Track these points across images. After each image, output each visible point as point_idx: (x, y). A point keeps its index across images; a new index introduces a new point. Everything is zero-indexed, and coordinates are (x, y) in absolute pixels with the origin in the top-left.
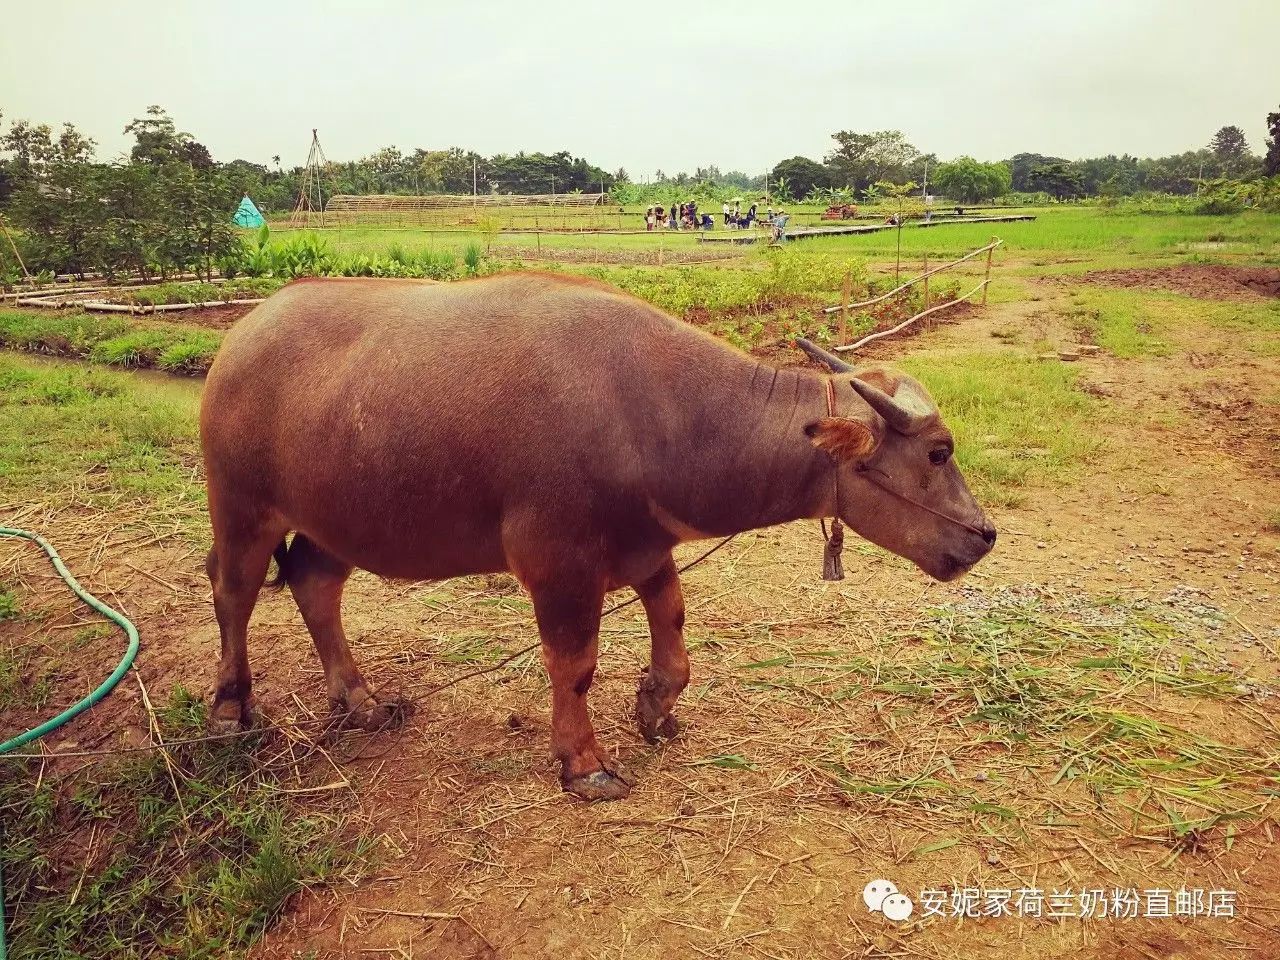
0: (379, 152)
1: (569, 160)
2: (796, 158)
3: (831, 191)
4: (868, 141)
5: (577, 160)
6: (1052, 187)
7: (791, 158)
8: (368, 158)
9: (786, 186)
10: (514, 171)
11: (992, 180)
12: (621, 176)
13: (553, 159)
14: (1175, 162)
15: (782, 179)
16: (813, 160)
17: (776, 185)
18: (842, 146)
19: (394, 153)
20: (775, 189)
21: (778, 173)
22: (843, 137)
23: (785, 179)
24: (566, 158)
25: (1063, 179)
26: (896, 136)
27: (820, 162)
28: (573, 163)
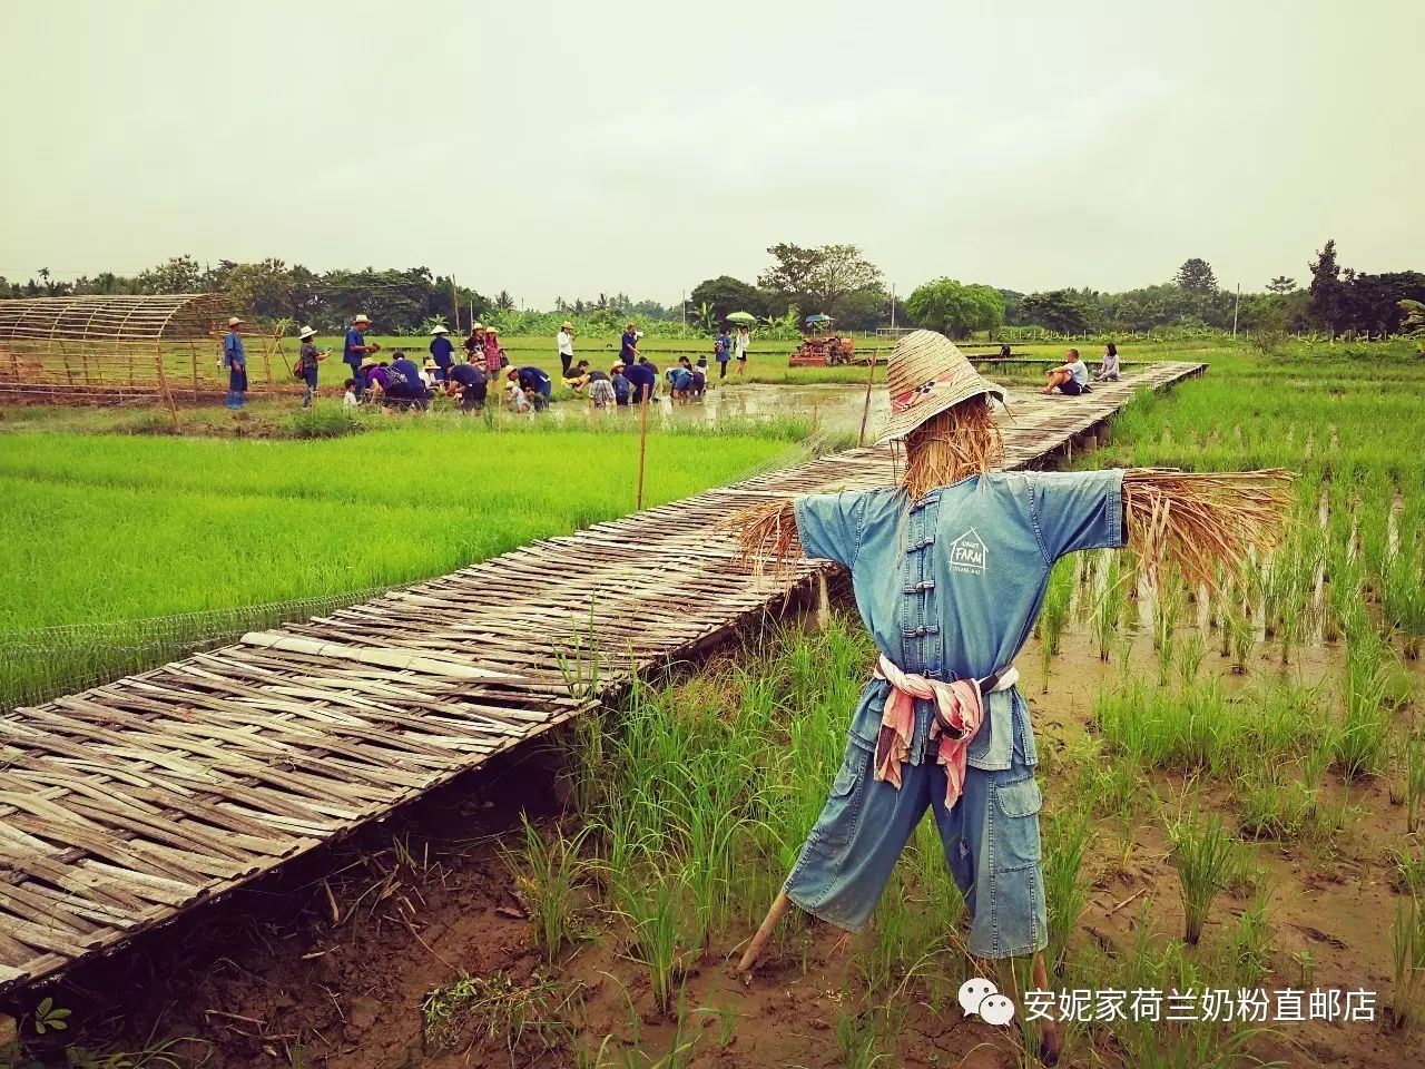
0: (167, 263)
1: (428, 279)
2: (722, 278)
3: (770, 320)
4: (816, 258)
5: (439, 279)
6: (1052, 319)
7: (715, 277)
8: (153, 271)
9: (710, 314)
10: (352, 291)
11: (983, 308)
12: (504, 302)
13: (407, 276)
14: (1142, 297)
15: (704, 305)
16: (744, 281)
17: (697, 313)
18: (780, 264)
19: (188, 264)
20: (696, 317)
21: (700, 296)
22: (782, 251)
23: (708, 304)
24: (423, 276)
25: (1067, 310)
26: (851, 250)
27: (754, 283)
28: (434, 282)
